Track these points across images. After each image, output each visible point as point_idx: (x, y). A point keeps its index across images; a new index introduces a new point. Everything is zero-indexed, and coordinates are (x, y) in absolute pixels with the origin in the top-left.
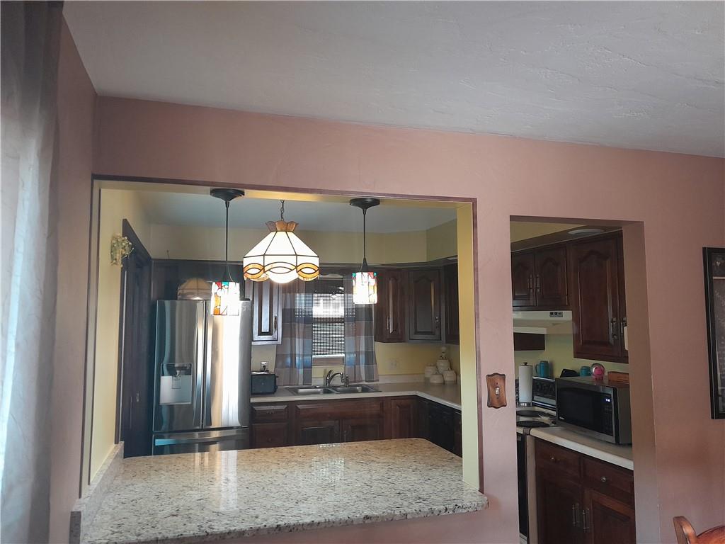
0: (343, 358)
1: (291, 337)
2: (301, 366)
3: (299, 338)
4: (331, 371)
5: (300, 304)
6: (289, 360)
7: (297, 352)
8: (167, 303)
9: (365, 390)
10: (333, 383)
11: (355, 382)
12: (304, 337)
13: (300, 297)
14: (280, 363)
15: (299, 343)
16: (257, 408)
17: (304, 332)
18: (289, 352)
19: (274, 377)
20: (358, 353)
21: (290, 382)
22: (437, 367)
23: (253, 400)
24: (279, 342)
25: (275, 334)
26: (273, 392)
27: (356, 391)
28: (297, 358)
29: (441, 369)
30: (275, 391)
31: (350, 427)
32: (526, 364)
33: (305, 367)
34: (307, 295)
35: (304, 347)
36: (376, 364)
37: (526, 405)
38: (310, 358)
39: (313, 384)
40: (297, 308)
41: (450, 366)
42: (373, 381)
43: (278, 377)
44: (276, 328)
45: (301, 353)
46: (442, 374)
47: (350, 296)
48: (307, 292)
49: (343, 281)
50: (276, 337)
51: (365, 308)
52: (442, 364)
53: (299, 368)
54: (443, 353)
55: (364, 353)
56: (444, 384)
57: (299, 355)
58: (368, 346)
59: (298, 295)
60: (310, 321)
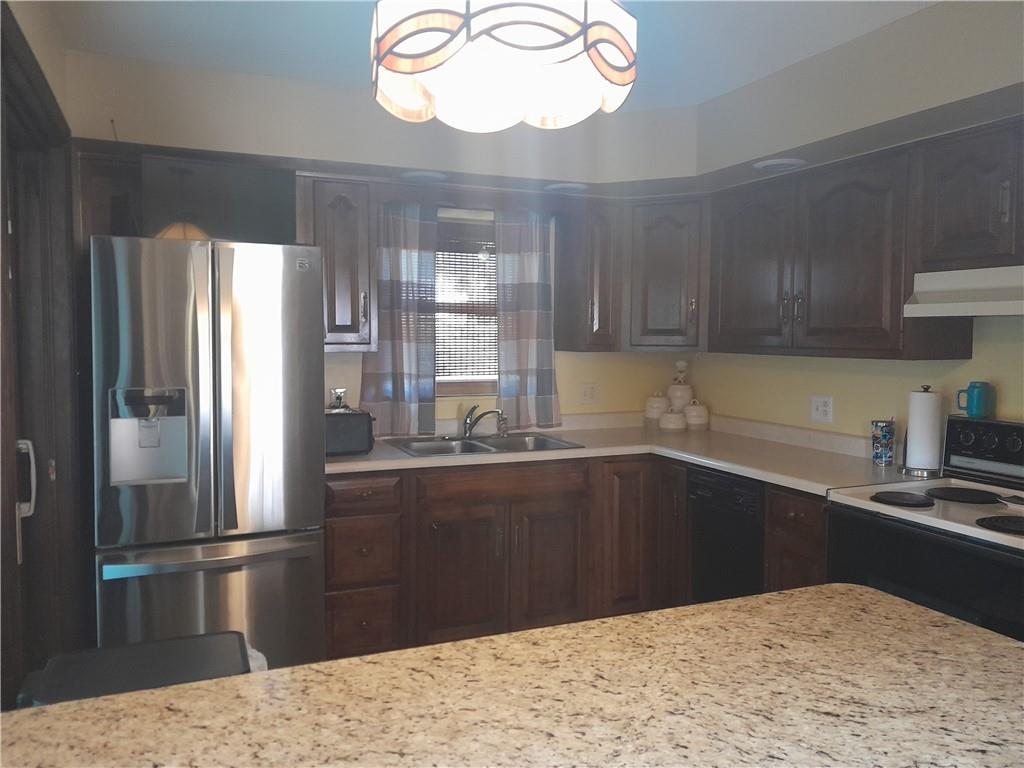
0: (494, 383)
1: (393, 339)
2: (415, 397)
3: (409, 341)
4: (475, 408)
5: (409, 271)
6: (389, 386)
7: (406, 370)
8: (120, 244)
9: (541, 444)
10: (479, 430)
11: (518, 427)
12: (418, 340)
13: (409, 258)
14: (372, 391)
15: (408, 352)
16: (334, 485)
17: (418, 331)
18: (388, 368)
19: (364, 419)
20: (522, 373)
21: (392, 428)
22: (669, 399)
23: (331, 468)
24: (374, 347)
25: (364, 331)
26: (366, 449)
27: (523, 448)
28: (406, 382)
29: (678, 404)
30: (370, 448)
31: (526, 519)
32: (926, 389)
33: (421, 400)
34: (424, 254)
35: (418, 360)
36: (556, 392)
37: (925, 475)
38: (431, 380)
39: (438, 432)
40: (404, 279)
41: (694, 396)
42: (551, 426)
43: (374, 419)
44: (366, 318)
45: (414, 371)
46: (682, 412)
47: (508, 258)
48: (423, 247)
49: (494, 227)
50: (367, 337)
51: (538, 284)
52: (680, 394)
53: (410, 402)
54: (681, 372)
55: (535, 372)
56: (686, 431)
57: (410, 375)
58: (544, 358)
59: (404, 252)
60: (430, 308)
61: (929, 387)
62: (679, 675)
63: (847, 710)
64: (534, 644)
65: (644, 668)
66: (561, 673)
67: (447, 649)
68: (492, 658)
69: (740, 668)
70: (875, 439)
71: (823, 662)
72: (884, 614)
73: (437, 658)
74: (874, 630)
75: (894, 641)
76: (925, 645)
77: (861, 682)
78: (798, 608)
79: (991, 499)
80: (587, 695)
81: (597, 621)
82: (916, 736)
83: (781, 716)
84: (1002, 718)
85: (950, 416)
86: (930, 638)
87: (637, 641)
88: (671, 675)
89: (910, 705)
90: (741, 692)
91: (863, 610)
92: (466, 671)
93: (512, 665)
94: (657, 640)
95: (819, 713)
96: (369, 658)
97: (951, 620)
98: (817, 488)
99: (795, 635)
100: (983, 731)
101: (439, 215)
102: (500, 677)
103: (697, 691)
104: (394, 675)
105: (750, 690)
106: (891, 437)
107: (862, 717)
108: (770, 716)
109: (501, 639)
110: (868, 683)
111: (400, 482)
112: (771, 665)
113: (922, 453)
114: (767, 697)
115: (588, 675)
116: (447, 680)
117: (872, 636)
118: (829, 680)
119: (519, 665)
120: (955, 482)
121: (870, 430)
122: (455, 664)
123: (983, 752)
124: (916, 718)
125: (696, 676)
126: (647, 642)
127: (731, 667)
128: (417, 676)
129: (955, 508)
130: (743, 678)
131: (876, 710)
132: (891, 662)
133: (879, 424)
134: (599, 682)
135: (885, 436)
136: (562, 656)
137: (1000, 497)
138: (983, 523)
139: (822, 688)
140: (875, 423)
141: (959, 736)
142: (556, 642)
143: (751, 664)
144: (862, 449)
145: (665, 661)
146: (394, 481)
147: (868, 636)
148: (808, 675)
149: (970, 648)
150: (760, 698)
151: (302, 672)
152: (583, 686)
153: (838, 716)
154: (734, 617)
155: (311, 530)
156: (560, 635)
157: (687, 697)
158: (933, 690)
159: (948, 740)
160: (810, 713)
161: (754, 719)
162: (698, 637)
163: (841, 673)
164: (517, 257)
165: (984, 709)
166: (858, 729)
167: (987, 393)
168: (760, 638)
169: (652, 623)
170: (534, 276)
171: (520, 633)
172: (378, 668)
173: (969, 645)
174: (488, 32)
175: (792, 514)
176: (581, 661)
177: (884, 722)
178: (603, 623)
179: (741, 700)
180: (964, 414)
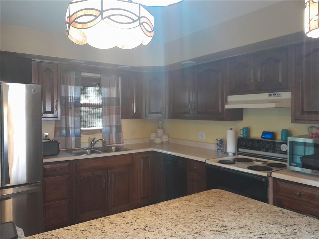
0: (101, 130)
1: (66, 116)
2: (73, 135)
3: (71, 116)
4: (95, 138)
5: (71, 93)
6: (64, 132)
7: (70, 126)
9: (118, 149)
10: (96, 146)
11: (109, 144)
12: (74, 116)
13: (71, 88)
14: (58, 134)
15: (71, 120)
16: (45, 166)
17: (74, 113)
18: (64, 126)
19: (56, 143)
20: (111, 126)
21: (66, 146)
22: (157, 133)
23: (45, 161)
24: (59, 119)
25: (56, 113)
26: (57, 154)
27: (111, 151)
28: (70, 130)
29: (159, 135)
32: (231, 129)
33: (76, 136)
34: (77, 87)
35: (74, 122)
36: (122, 132)
37: (232, 154)
38: (79, 130)
39: (82, 147)
40: (69, 95)
41: (164, 132)
42: (120, 143)
43: (60, 143)
44: (56, 109)
45: (73, 127)
46: (161, 137)
47: (106, 89)
48: (76, 85)
49: (101, 79)
50: (57, 115)
51: (116, 97)
52: (160, 132)
53: (72, 137)
54: (160, 125)
55: (115, 126)
56: (162, 143)
57: (72, 128)
58: (118, 121)
59: (69, 87)
60: (78, 105)
61: (232, 129)
62: (171, 223)
63: (222, 229)
64: (124, 217)
65: (160, 222)
66: (134, 227)
67: (94, 222)
68: (110, 224)
69: (189, 219)
70: (217, 144)
71: (213, 215)
72: (228, 198)
73: (91, 225)
74: (226, 203)
75: (232, 206)
76: (240, 206)
77: (224, 220)
78: (203, 198)
79: (250, 161)
80: (143, 233)
81: (143, 208)
82: (243, 235)
83: (204, 233)
84: (264, 226)
85: (238, 137)
86: (241, 204)
87: (157, 213)
88: (169, 223)
89: (239, 226)
90: (190, 227)
91: (222, 197)
92: (101, 229)
93: (117, 225)
94: (163, 212)
95: (214, 231)
96: (66, 228)
97: (246, 198)
98: (203, 160)
99: (204, 207)
100: (260, 231)
101: (82, 75)
102: (113, 230)
103: (177, 228)
104: (76, 233)
105: (193, 226)
106: (222, 143)
107: (227, 231)
108: (200, 234)
109: (112, 217)
110: (226, 220)
111: (70, 164)
112: (198, 217)
113: (231, 148)
114: (199, 228)
115: (142, 226)
116: (95, 233)
117: (225, 205)
118: (216, 220)
119: (120, 225)
120: (240, 156)
121: (216, 142)
122: (97, 227)
123: (261, 238)
124: (242, 230)
125: (176, 223)
126: (159, 213)
127: (187, 219)
128: (84, 233)
129: (240, 164)
130: (190, 222)
131: (230, 228)
132: (231, 212)
133: (219, 140)
134: (146, 228)
135: (220, 143)
136: (133, 221)
137: (252, 160)
138: (249, 168)
139: (214, 223)
140: (217, 139)
141: (254, 234)
142: (131, 216)
143: (192, 217)
144: (213, 147)
145: (166, 219)
146: (67, 164)
147: (224, 205)
148: (209, 219)
149: (252, 206)
150: (197, 228)
151: (42, 236)
152: (141, 230)
153: (220, 231)
154: (185, 203)
155: (38, 183)
156: (132, 213)
157: (175, 230)
158: (245, 220)
159: (251, 235)
160: (212, 231)
161: (196, 235)
162: (175, 210)
163: (219, 218)
164: (108, 89)
165: (259, 225)
166: (226, 235)
167: (247, 130)
168: (194, 209)
169: (160, 207)
170: (114, 95)
171: (118, 214)
172: (70, 231)
173: (252, 205)
174: (108, 17)
175: (195, 168)
176: (140, 222)
177: (233, 232)
178: (145, 208)
179: (191, 229)
180: (242, 136)
